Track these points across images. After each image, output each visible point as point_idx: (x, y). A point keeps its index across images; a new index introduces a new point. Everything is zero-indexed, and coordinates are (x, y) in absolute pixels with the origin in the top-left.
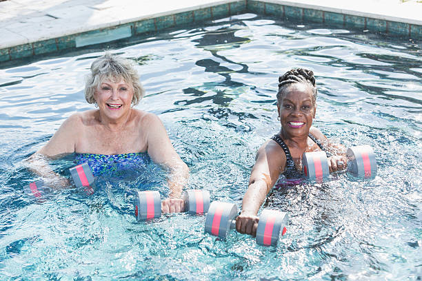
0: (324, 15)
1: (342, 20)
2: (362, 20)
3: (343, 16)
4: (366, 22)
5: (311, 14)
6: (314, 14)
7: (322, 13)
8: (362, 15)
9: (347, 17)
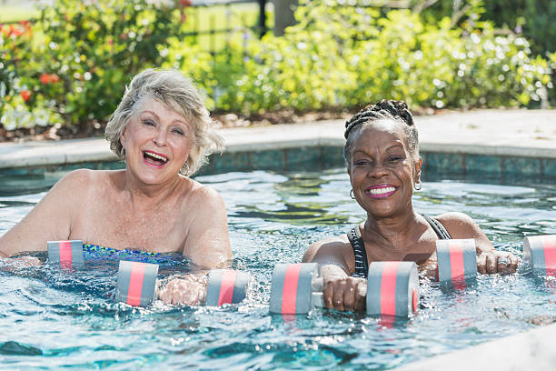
0: (464, 163)
1: (499, 169)
2: (534, 165)
3: (500, 160)
4: (542, 168)
5: (441, 162)
6: (446, 162)
7: (460, 159)
8: (533, 154)
9: (508, 161)
